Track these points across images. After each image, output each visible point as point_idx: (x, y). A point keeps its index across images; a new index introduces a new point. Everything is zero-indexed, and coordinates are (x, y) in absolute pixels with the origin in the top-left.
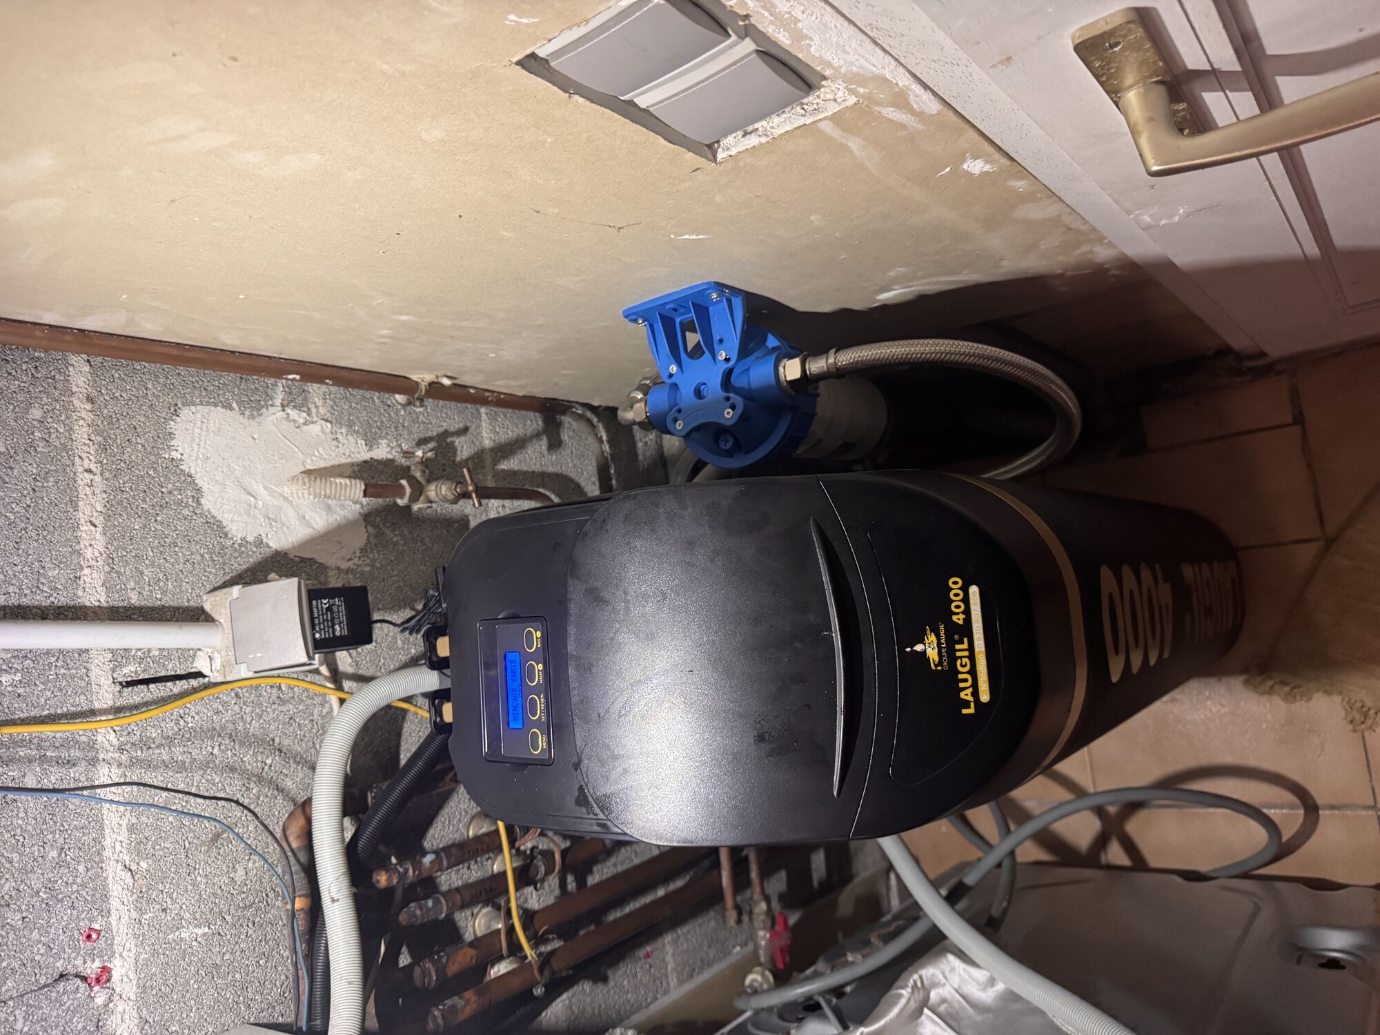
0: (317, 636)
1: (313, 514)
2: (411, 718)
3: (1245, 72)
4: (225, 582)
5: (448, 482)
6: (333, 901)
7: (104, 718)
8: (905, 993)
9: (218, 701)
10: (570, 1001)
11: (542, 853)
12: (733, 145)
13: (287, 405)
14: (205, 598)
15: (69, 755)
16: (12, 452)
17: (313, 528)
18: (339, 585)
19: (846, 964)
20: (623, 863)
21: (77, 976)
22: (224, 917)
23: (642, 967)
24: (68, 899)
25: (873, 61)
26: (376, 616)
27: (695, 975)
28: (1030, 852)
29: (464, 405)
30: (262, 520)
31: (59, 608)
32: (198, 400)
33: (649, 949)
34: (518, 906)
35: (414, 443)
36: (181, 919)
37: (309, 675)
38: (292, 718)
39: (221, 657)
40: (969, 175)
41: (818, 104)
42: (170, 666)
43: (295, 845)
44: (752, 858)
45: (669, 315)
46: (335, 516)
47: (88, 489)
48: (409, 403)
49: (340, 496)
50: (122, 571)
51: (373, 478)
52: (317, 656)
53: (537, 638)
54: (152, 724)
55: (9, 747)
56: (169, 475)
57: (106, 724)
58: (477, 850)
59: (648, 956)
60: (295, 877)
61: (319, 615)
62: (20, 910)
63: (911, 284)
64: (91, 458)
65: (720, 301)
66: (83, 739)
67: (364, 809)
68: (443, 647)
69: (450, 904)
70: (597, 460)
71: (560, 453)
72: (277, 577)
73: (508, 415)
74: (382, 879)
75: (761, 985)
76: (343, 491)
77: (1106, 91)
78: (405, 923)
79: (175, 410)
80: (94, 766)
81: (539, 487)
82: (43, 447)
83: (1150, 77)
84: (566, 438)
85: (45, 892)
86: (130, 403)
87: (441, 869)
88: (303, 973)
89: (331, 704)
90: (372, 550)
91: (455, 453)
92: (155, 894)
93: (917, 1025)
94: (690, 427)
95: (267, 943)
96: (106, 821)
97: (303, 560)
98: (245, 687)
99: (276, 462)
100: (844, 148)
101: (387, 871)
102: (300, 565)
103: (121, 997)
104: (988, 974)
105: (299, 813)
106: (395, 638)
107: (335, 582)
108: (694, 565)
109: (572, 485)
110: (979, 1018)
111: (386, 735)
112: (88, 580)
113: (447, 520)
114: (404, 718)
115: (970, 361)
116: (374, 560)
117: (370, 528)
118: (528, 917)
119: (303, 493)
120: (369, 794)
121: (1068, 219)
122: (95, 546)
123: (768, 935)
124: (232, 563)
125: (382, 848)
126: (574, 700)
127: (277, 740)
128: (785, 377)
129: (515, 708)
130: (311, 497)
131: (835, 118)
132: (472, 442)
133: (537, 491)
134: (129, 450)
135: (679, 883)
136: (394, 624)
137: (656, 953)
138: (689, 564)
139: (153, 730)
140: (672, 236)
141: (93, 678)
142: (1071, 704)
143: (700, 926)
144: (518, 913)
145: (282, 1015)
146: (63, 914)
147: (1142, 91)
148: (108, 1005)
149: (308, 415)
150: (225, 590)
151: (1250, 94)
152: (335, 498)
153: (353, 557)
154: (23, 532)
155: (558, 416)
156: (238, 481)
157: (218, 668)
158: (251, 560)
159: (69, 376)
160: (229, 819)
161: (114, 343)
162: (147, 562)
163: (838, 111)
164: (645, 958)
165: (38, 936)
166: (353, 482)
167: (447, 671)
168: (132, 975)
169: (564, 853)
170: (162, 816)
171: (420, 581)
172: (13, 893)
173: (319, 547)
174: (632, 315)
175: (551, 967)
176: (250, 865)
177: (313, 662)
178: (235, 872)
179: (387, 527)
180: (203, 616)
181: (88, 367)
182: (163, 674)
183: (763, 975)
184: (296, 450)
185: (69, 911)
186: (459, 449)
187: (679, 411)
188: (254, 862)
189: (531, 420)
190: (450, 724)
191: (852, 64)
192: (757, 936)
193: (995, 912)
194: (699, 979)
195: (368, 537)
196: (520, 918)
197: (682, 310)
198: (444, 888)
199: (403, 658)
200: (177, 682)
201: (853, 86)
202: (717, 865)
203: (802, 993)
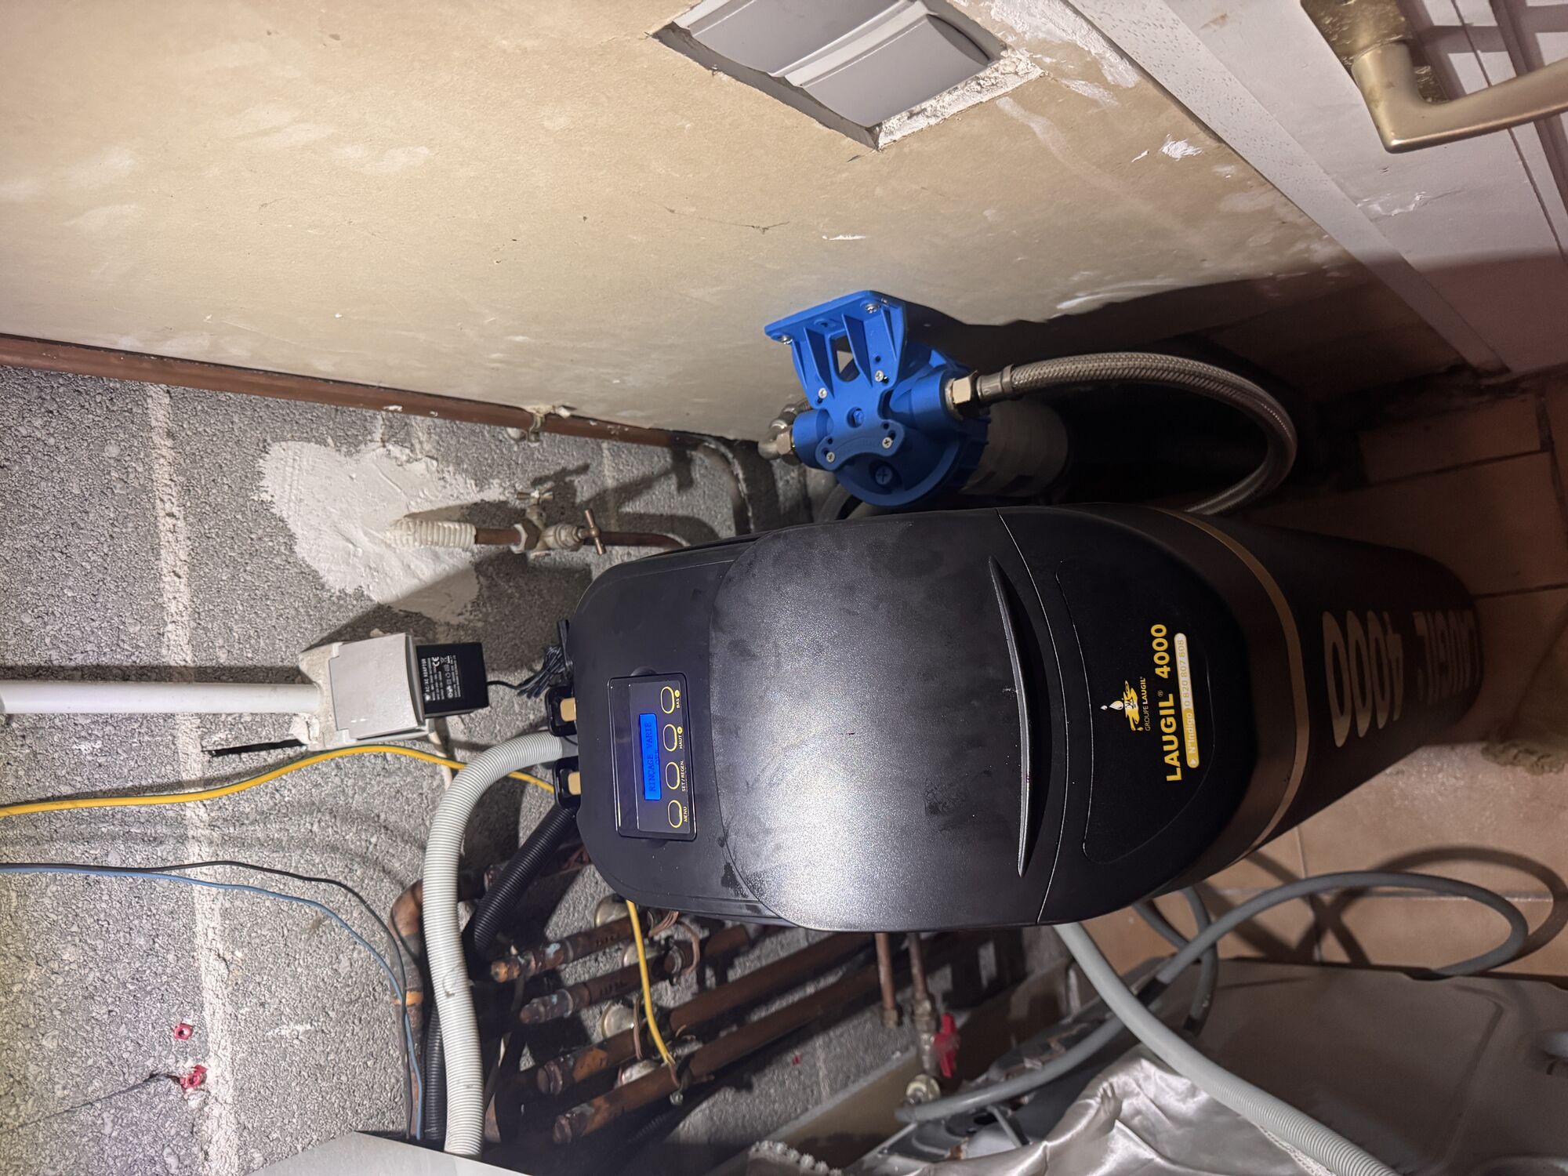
0: (428, 698)
1: (419, 563)
2: (531, 791)
3: (1500, 27)
4: (322, 640)
5: (567, 526)
6: (448, 995)
7: (192, 790)
8: (1094, 1103)
9: (317, 772)
10: (711, 1111)
11: (678, 943)
12: (896, 128)
13: (388, 441)
14: (300, 657)
15: (156, 832)
16: (87, 494)
17: (420, 580)
18: (450, 642)
19: (1023, 1071)
20: (768, 956)
21: (168, 1076)
22: (327, 1013)
23: (790, 1073)
24: (158, 991)
25: (1063, 24)
26: (490, 678)
27: (850, 1084)
28: (1232, 947)
29: (583, 439)
30: (363, 569)
31: (142, 668)
32: (289, 436)
33: (797, 1053)
34: (654, 1004)
35: (529, 483)
36: (281, 1015)
37: (418, 743)
38: (398, 791)
39: (320, 723)
40: (1168, 158)
41: (996, 78)
42: (264, 733)
43: (404, 933)
44: (914, 952)
45: (819, 331)
46: (444, 565)
47: (170, 535)
48: (523, 438)
49: (449, 543)
50: (210, 627)
51: (484, 522)
52: (427, 721)
53: (676, 698)
54: (245, 798)
55: (91, 823)
56: (259, 519)
57: (194, 797)
58: (607, 939)
59: (796, 1061)
60: (405, 968)
61: (429, 675)
62: (106, 1003)
63: (1097, 290)
64: (173, 500)
65: (878, 313)
66: (171, 814)
67: (481, 892)
68: (569, 710)
69: (577, 1000)
70: (732, 499)
71: (692, 494)
72: (381, 633)
73: (633, 451)
74: (501, 972)
75: (926, 1095)
76: (452, 537)
77: (1336, 54)
78: (527, 1021)
79: (264, 447)
80: (183, 843)
81: (668, 532)
82: (121, 488)
83: (1389, 35)
84: (698, 476)
85: (132, 984)
86: (215, 439)
87: (566, 961)
88: (416, 1075)
89: (442, 776)
90: (484, 605)
91: (574, 494)
92: (251, 987)
93: (1107, 1140)
94: (843, 459)
95: (375, 1042)
96: (197, 905)
97: (408, 614)
98: (346, 757)
99: (377, 505)
100: (1026, 130)
101: (507, 962)
102: (406, 619)
103: (217, 1100)
104: (1189, 1083)
105: (408, 896)
106: (511, 702)
107: (443, 639)
108: (854, 614)
109: (706, 530)
110: (1179, 1132)
111: (504, 811)
112: (173, 637)
113: (567, 569)
114: (522, 792)
115: (1169, 377)
116: (487, 615)
117: (482, 579)
118: (664, 1016)
119: (407, 540)
120: (486, 876)
121: (1282, 211)
122: (180, 599)
123: (932, 1039)
124: (330, 618)
125: (500, 937)
126: (718, 769)
127: (383, 816)
128: (953, 399)
129: (652, 777)
130: (417, 544)
131: (1016, 95)
132: (594, 482)
133: (666, 537)
134: (214, 491)
135: (831, 979)
136: (511, 686)
137: (806, 1058)
138: (849, 612)
139: (247, 805)
140: (825, 237)
141: (180, 746)
142: (1291, 771)
143: (855, 1028)
144: (653, 1010)
145: (393, 1123)
146: (153, 1008)
147: (1380, 52)
148: (202, 1108)
149: (412, 451)
150: (323, 648)
151: (1506, 54)
152: (443, 544)
153: (464, 611)
154: (101, 583)
155: (688, 452)
156: (335, 526)
157: (317, 735)
158: (351, 614)
159: (147, 409)
160: (331, 904)
161: (196, 371)
162: (236, 617)
163: (1021, 86)
164: (794, 1064)
165: (126, 1031)
166: (463, 527)
167: (574, 738)
168: (228, 1076)
169: (703, 943)
170: (258, 900)
171: (538, 639)
172: (98, 985)
173: (426, 600)
174: (775, 332)
175: (691, 1071)
176: (355, 955)
177: (422, 728)
178: (339, 963)
179: (501, 578)
180: (299, 677)
181: (169, 399)
182: (255, 742)
183: (928, 1084)
184: (399, 491)
185: (158, 1005)
186: (579, 489)
187: (830, 441)
188: (360, 952)
189: (658, 457)
190: (578, 797)
191: (1038, 28)
192: (920, 1040)
193: (1195, 1013)
194: (854, 1088)
195: (480, 589)
196: (655, 1016)
197: (833, 325)
198: (571, 982)
199: (521, 725)
200: (272, 751)
201: (1039, 56)
202: (873, 959)
203: (974, 1103)
